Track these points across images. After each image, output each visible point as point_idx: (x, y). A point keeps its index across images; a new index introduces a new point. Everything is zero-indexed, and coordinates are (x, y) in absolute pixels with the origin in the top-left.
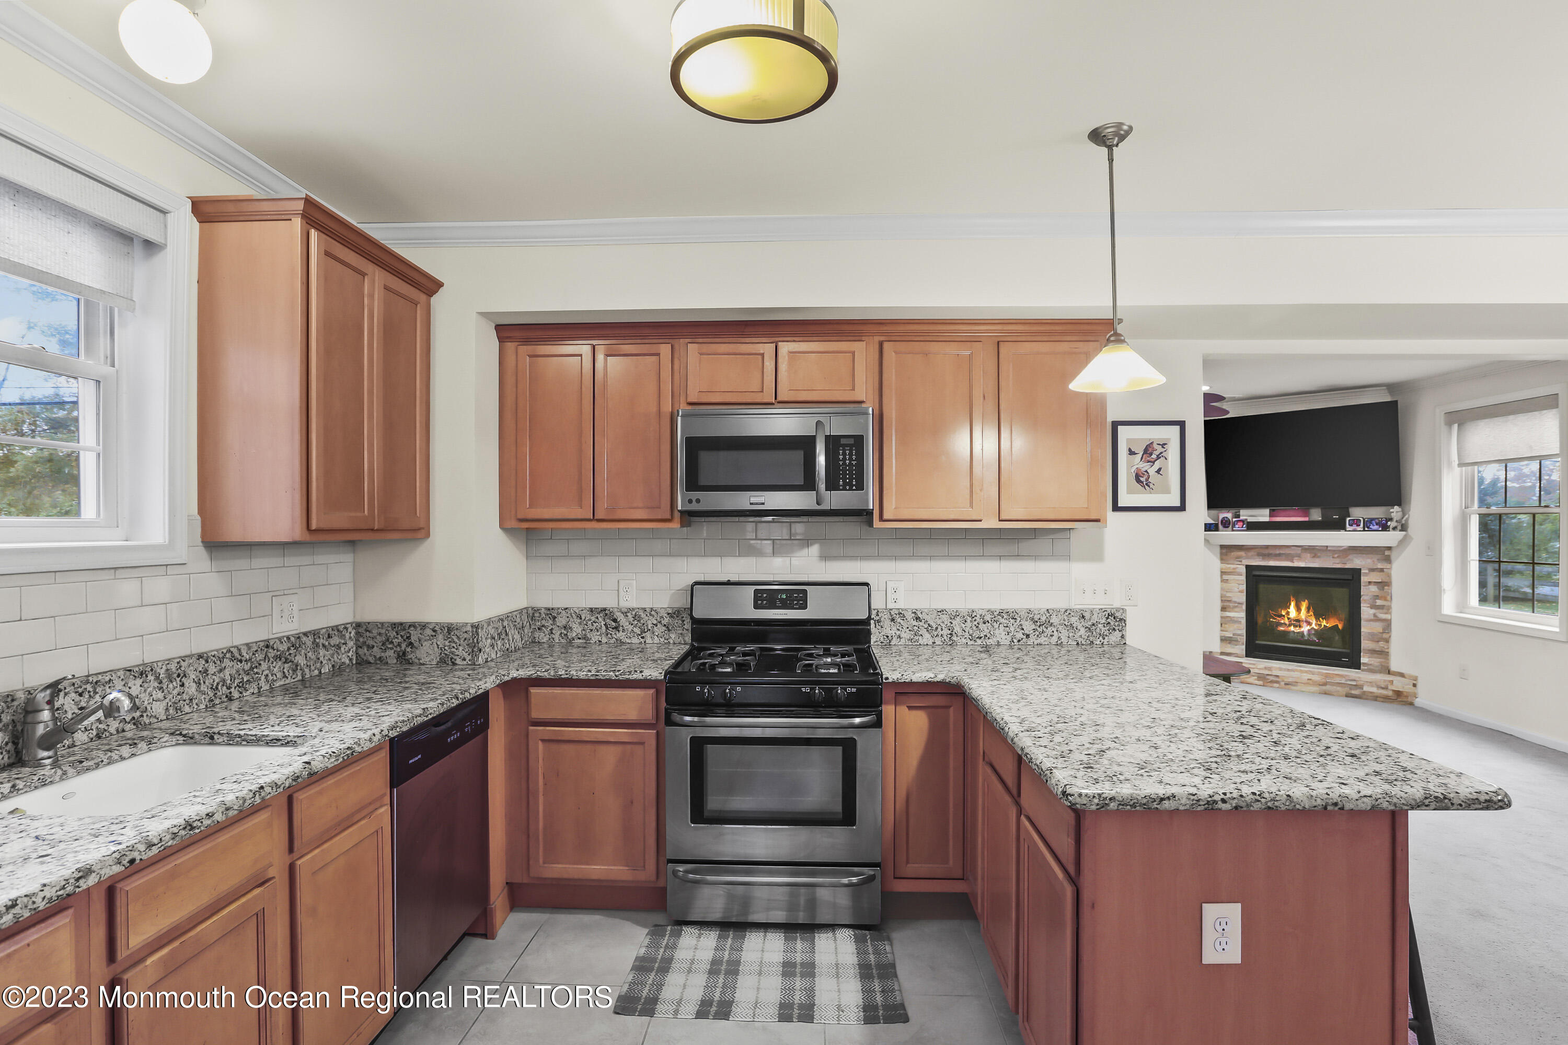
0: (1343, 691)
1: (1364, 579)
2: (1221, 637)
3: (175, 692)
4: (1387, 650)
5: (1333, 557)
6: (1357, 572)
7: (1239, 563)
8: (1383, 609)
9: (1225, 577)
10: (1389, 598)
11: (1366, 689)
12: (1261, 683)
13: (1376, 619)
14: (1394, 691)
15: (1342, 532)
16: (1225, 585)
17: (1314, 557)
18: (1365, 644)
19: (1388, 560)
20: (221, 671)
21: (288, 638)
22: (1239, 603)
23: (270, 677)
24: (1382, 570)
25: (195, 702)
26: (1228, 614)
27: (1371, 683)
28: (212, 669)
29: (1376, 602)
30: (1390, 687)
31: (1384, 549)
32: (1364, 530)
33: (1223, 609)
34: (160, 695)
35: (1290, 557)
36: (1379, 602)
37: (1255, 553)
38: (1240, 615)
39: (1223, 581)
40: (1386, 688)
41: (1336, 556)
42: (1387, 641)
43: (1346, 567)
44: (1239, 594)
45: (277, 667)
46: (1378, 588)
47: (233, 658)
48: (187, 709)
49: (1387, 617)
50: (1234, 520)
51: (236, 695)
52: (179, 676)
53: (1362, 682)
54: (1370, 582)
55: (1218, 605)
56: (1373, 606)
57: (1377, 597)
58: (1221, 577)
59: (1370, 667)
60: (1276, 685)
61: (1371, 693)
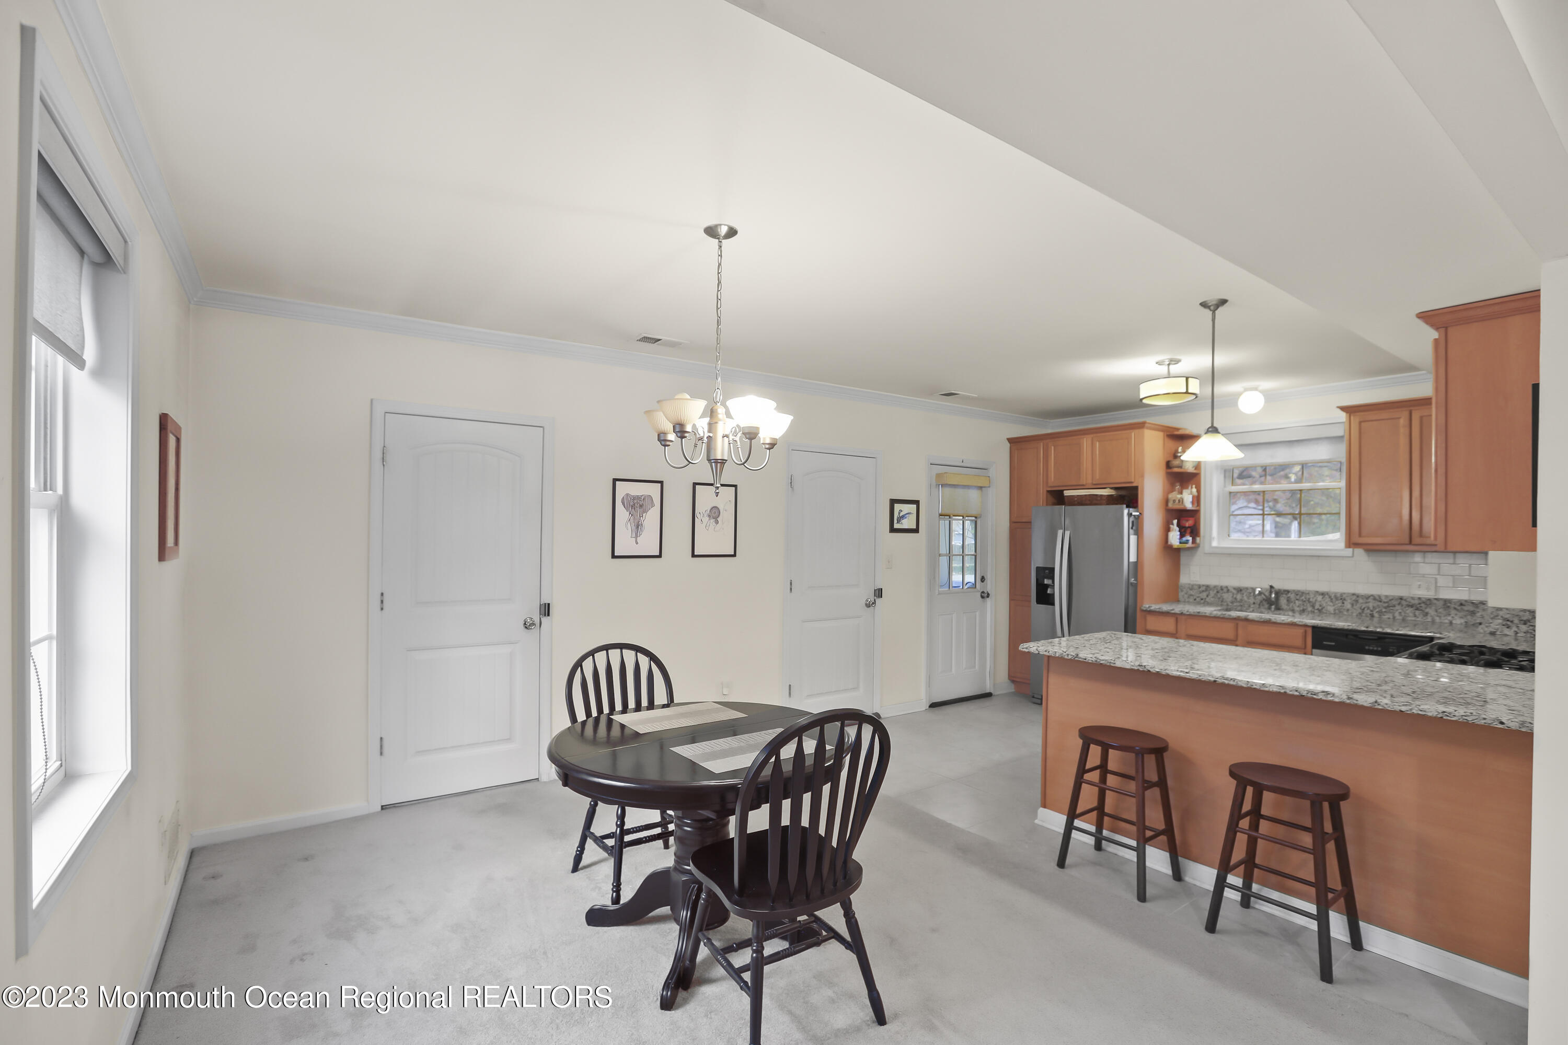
3: (1340, 605)
20: (1366, 603)
21: (1419, 598)
23: (1403, 614)
25: (1350, 612)
28: (1361, 601)
34: (1331, 604)
45: (1409, 611)
47: (1375, 599)
48: (1345, 613)
51: (1376, 615)
52: (1341, 599)
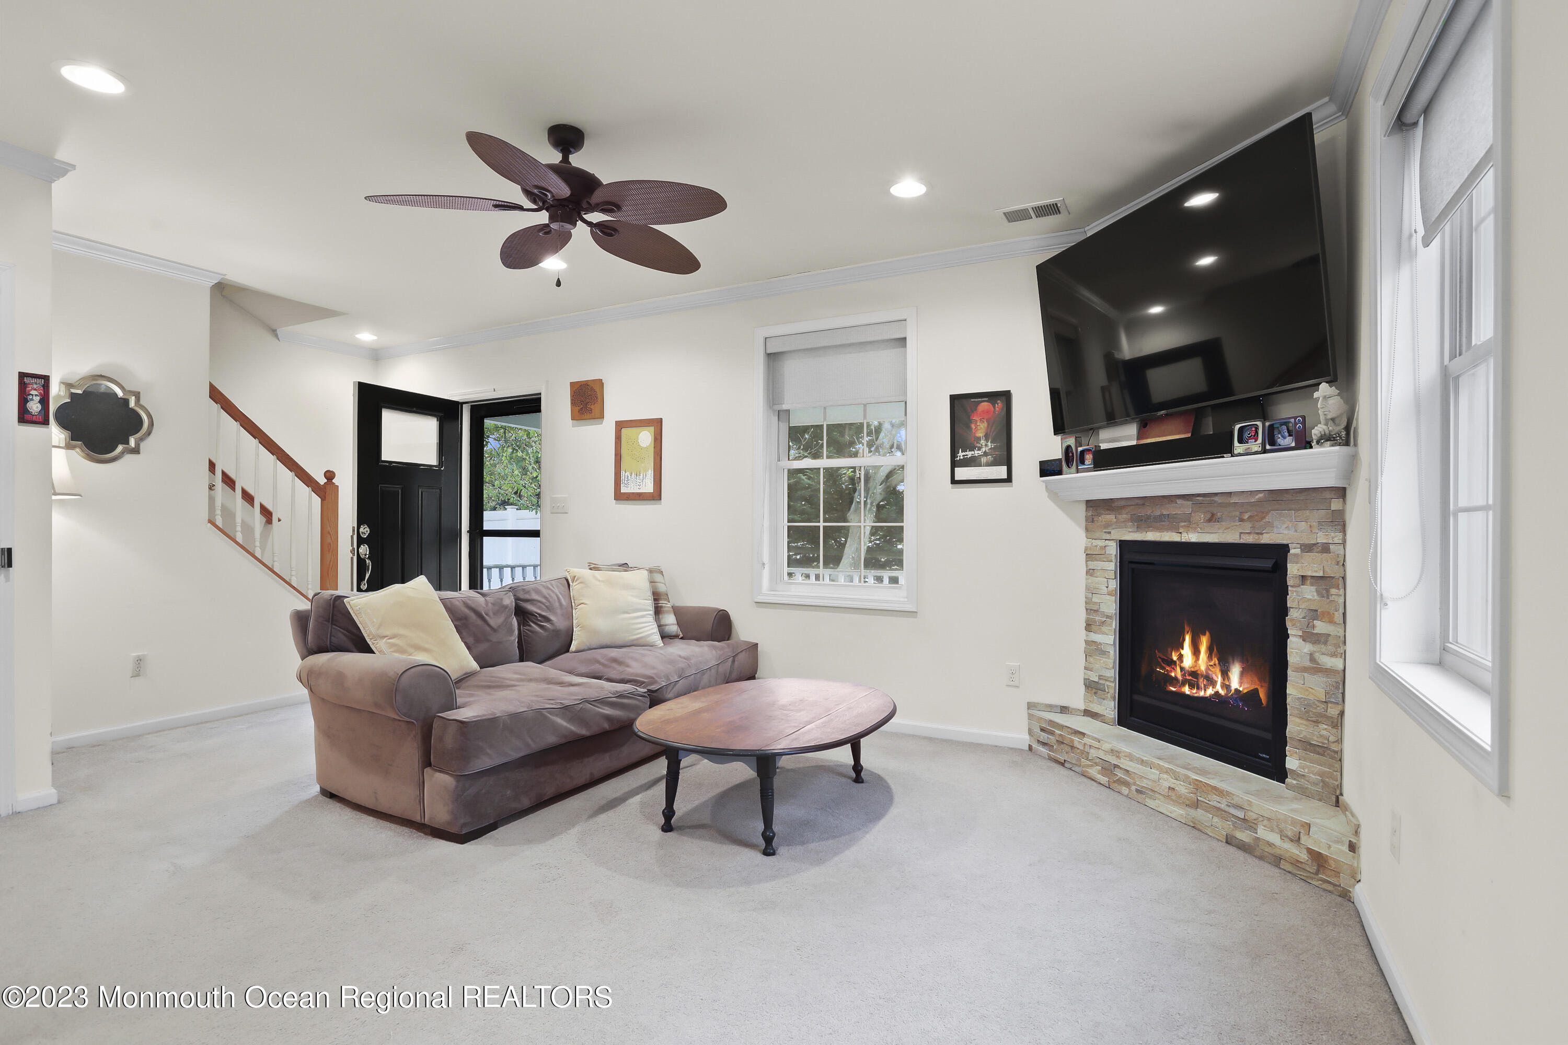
0: (1222, 827)
1: (1293, 570)
2: (1085, 679)
4: (1334, 747)
5: (1241, 520)
6: (1280, 553)
7: (1108, 536)
8: (1325, 643)
9: (1092, 565)
10: (1338, 617)
11: (1263, 833)
12: (1104, 780)
13: (1316, 669)
14: (1310, 851)
15: (1227, 459)
16: (1092, 579)
17: (1210, 520)
18: (1295, 727)
19: (1339, 522)
22: (1108, 617)
24: (1325, 548)
26: (1094, 637)
27: (1274, 823)
29: (1314, 627)
30: (1304, 839)
31: (1328, 495)
32: (1265, 451)
33: (1089, 627)
35: (1172, 522)
36: (1320, 627)
37: (1128, 516)
38: (1109, 638)
39: (1090, 572)
40: (1297, 840)
41: (1246, 516)
42: (1338, 722)
43: (1263, 542)
44: (1108, 597)
46: (1317, 591)
49: (1336, 663)
50: (1080, 449)
53: (1255, 816)
54: (1303, 578)
55: (1081, 616)
56: (1309, 637)
57: (1314, 614)
58: (1087, 566)
59: (1303, 782)
60: (1125, 790)
61: (1270, 845)
